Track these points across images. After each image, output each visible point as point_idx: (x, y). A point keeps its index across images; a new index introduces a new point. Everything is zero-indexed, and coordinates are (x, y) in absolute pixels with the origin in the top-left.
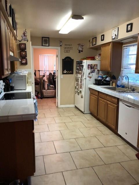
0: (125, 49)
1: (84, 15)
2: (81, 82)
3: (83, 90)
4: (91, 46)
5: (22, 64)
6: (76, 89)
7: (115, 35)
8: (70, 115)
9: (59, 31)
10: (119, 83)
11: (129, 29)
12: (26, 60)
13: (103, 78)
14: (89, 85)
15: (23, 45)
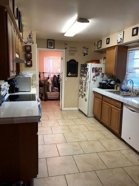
0: (130, 53)
1: (89, 18)
2: (85, 85)
3: (87, 93)
4: (96, 49)
5: (27, 66)
6: (79, 92)
7: (121, 39)
8: (73, 118)
9: (65, 33)
10: (123, 87)
11: (135, 33)
12: (31, 62)
13: (108, 81)
14: (93, 88)
15: (28, 47)
